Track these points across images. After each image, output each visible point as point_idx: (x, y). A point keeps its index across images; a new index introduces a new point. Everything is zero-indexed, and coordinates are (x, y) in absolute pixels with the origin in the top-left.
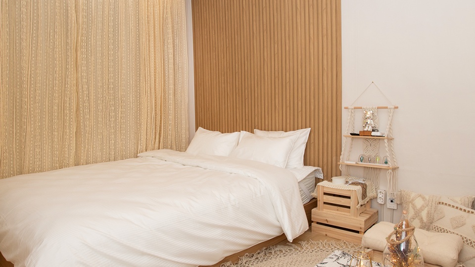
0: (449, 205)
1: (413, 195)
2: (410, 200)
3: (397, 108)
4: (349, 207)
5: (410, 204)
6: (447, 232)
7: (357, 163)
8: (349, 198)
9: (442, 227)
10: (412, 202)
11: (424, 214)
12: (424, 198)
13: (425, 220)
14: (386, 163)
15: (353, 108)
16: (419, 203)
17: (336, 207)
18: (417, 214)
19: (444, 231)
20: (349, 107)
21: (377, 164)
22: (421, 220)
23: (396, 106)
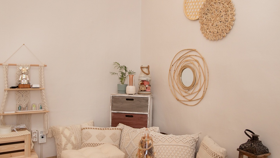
0: (89, 128)
1: (61, 129)
2: (61, 132)
3: (45, 66)
4: (23, 150)
5: (62, 135)
6: (100, 145)
7: (16, 112)
8: (23, 142)
9: (93, 143)
10: (62, 133)
11: (73, 139)
12: (68, 129)
13: (74, 142)
14: (41, 108)
15: (8, 64)
16: (67, 133)
17: (10, 154)
18: (69, 140)
19: (97, 145)
20: (4, 64)
21: (34, 110)
22: (72, 144)
23: (46, 64)
